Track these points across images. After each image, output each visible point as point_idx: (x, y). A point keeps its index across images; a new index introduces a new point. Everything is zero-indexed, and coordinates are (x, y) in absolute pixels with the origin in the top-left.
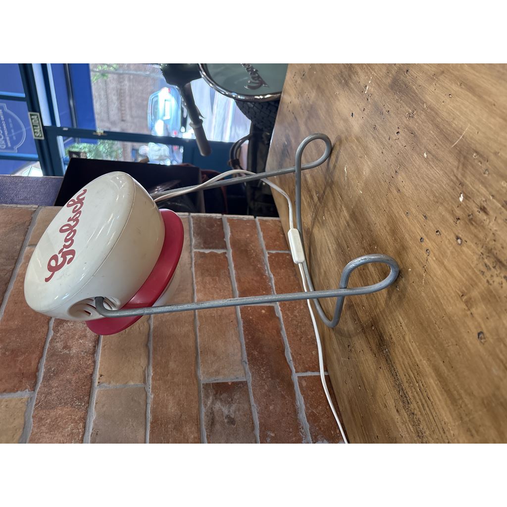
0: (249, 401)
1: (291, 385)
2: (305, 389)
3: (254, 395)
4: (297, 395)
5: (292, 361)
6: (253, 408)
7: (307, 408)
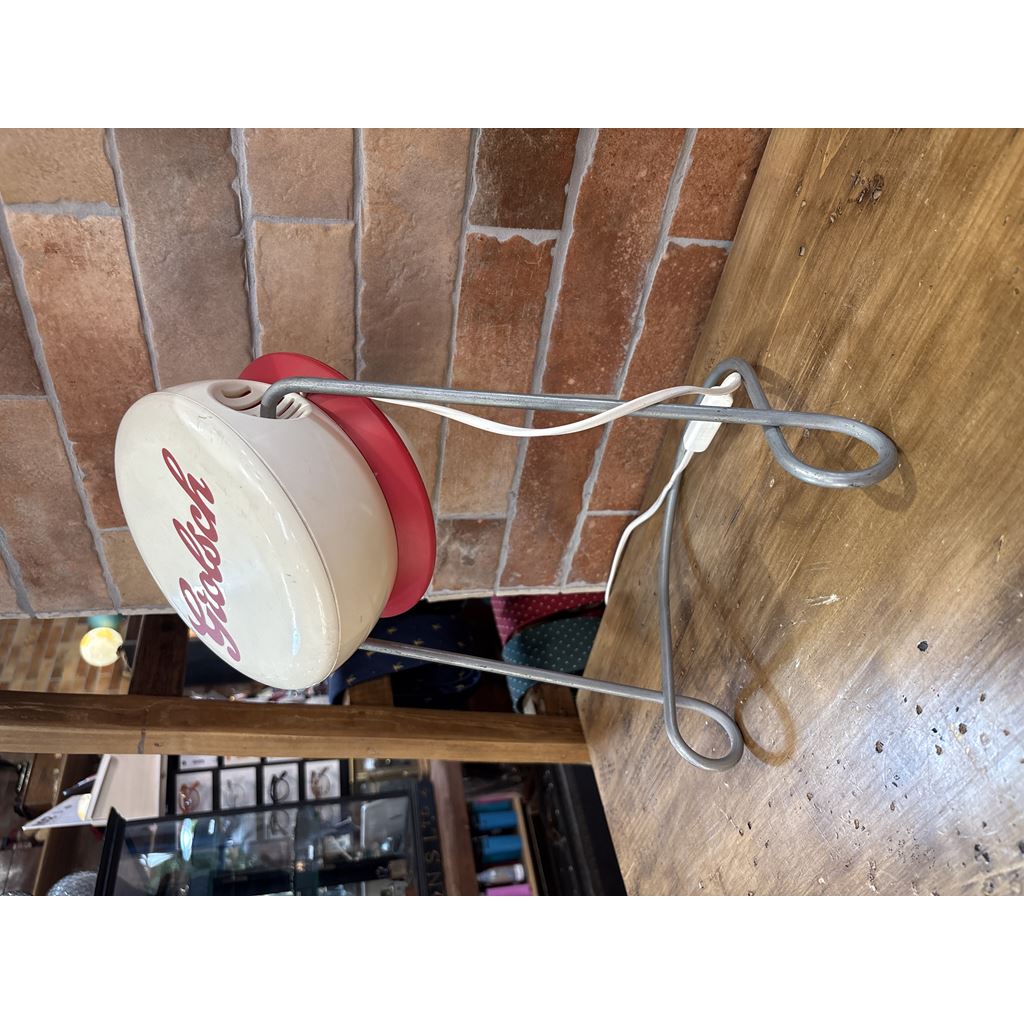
0: (501, 542)
1: (571, 526)
2: (589, 531)
3: (511, 536)
4: (574, 536)
5: (589, 496)
6: (503, 550)
7: (579, 552)
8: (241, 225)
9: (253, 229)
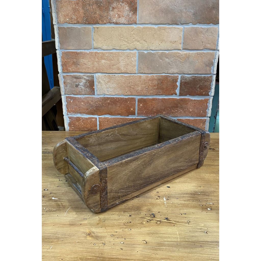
0: (85, 95)
1: (93, 114)
2: (91, 119)
3: (88, 97)
5: (104, 117)
7: (82, 118)
8: (182, 24)
9: (181, 27)
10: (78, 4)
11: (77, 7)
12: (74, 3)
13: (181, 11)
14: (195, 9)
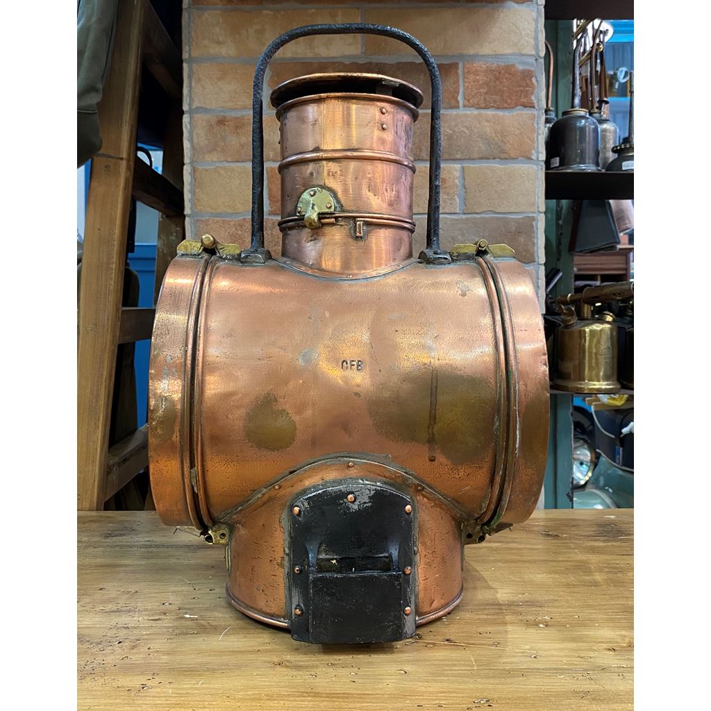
10: (241, 226)
11: (240, 232)
12: (234, 225)
13: (453, 239)
14: (481, 234)
